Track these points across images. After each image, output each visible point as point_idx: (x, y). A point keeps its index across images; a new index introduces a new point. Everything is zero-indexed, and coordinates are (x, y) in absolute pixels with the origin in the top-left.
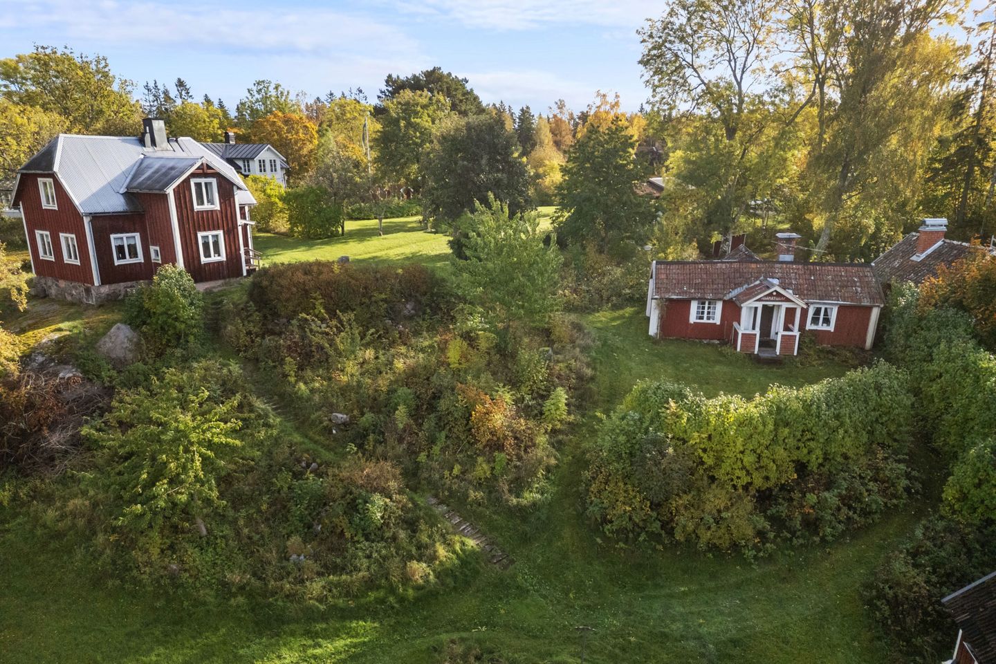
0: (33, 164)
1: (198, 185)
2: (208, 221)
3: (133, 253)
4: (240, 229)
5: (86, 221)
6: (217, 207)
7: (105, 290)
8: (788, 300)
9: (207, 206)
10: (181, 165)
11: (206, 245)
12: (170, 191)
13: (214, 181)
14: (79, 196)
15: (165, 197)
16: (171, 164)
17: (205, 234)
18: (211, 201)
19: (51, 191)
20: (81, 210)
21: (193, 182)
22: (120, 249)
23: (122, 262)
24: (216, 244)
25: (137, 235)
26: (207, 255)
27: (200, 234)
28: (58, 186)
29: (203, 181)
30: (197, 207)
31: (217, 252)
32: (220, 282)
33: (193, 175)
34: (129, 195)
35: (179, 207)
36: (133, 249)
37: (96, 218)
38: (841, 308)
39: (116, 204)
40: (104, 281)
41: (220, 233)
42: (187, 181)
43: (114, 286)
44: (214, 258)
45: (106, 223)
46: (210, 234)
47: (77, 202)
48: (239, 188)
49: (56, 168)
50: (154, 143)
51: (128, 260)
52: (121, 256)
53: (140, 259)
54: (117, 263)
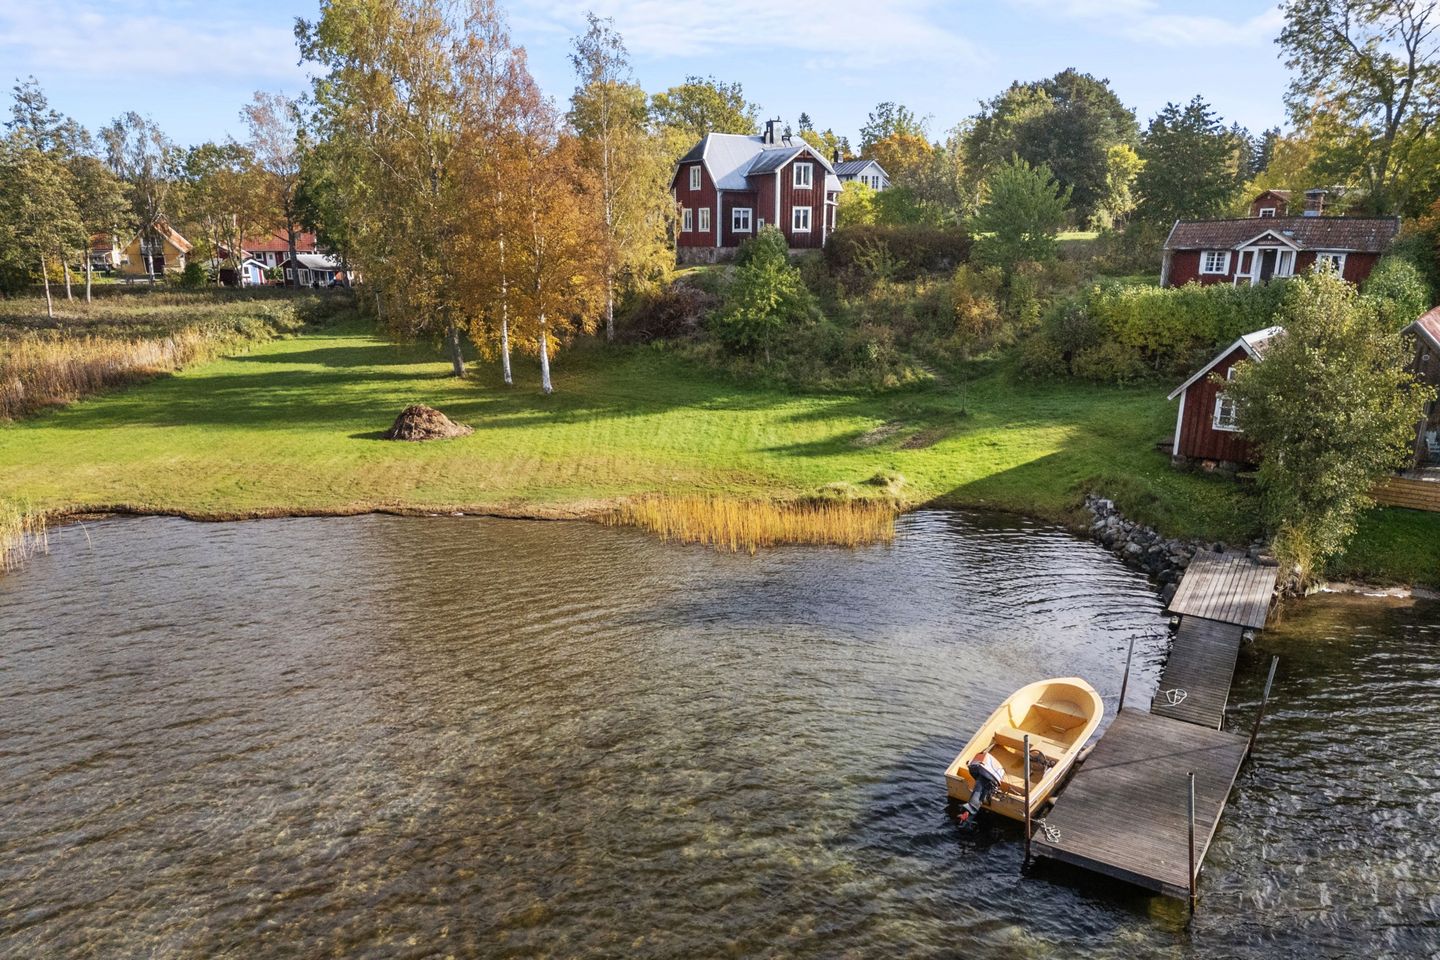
0: (690, 156)
1: (799, 168)
2: (802, 198)
3: (746, 225)
4: (825, 207)
5: (719, 195)
6: (810, 187)
7: (723, 251)
8: (1283, 244)
9: (803, 186)
10: (787, 153)
11: (798, 218)
12: (778, 171)
13: (811, 165)
14: (717, 178)
15: (775, 174)
16: (781, 153)
17: (798, 208)
18: (806, 182)
19: (698, 176)
20: (717, 186)
21: (795, 165)
22: (737, 220)
23: (737, 231)
24: (805, 218)
25: (750, 210)
26: (798, 226)
27: (795, 208)
28: (704, 171)
29: (803, 165)
30: (795, 186)
31: (805, 225)
32: (804, 250)
33: (797, 160)
34: (750, 178)
35: (782, 184)
36: (746, 220)
37: (726, 193)
38: (1350, 255)
39: (740, 184)
40: (724, 244)
41: (810, 209)
42: (791, 165)
43: (729, 249)
44: (802, 229)
45: (733, 198)
46: (802, 208)
47: (715, 180)
48: (829, 173)
49: (704, 157)
50: (772, 141)
51: (742, 230)
52: (738, 225)
53: (750, 230)
54: (734, 230)
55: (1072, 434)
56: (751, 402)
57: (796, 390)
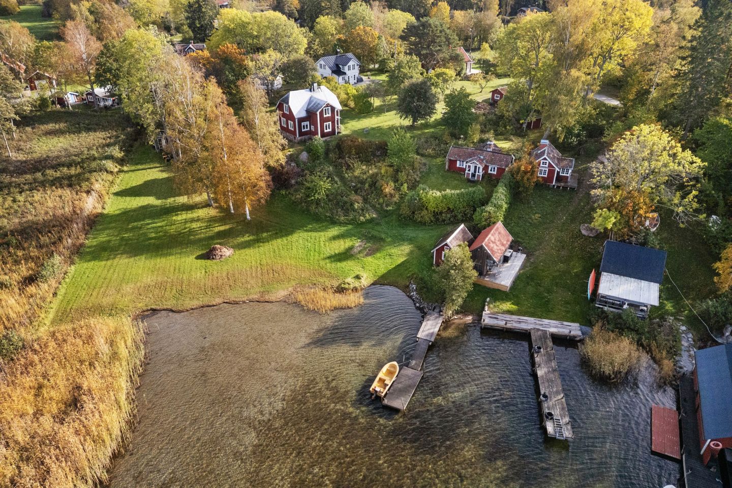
1: (326, 110)
2: (327, 119)
3: (307, 128)
4: (336, 121)
5: (296, 119)
6: (330, 115)
7: (299, 138)
8: (478, 165)
10: (321, 102)
11: (326, 127)
12: (318, 113)
13: (330, 108)
14: (295, 112)
16: (318, 101)
17: (326, 123)
18: (328, 114)
19: (287, 108)
21: (324, 109)
22: (304, 126)
24: (329, 126)
25: (308, 122)
28: (290, 108)
29: (327, 108)
30: (325, 116)
31: (329, 128)
32: (329, 137)
33: (325, 107)
34: (308, 111)
35: (320, 116)
36: (307, 125)
37: (299, 118)
38: (498, 168)
39: (304, 114)
40: (299, 136)
41: (330, 123)
42: (322, 109)
43: (302, 137)
44: (328, 130)
45: (301, 120)
46: (328, 123)
47: (294, 114)
49: (290, 104)
50: (314, 90)
51: (306, 130)
52: (304, 128)
53: (309, 129)
54: (303, 130)
55: (411, 249)
56: (319, 227)
57: (333, 222)
